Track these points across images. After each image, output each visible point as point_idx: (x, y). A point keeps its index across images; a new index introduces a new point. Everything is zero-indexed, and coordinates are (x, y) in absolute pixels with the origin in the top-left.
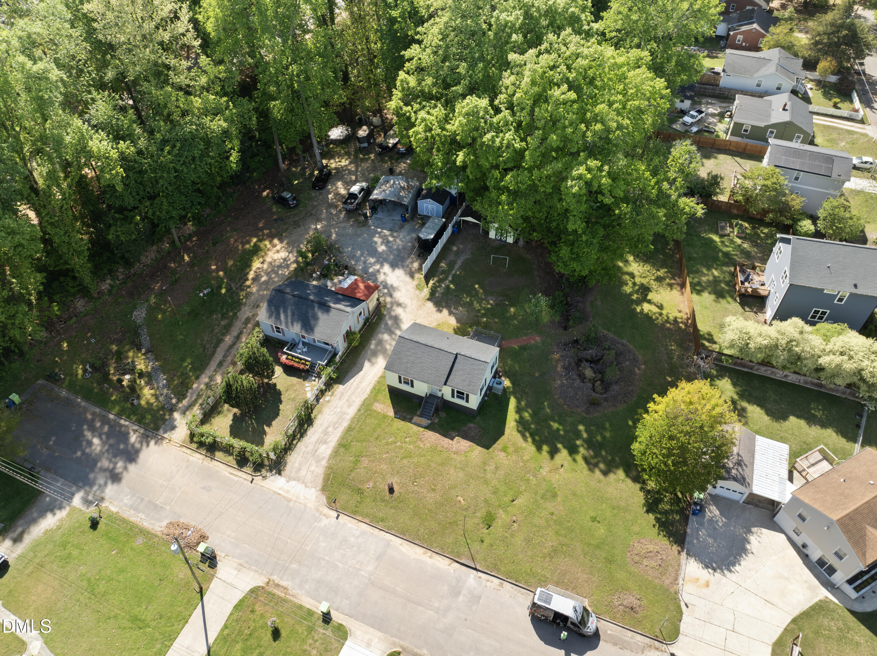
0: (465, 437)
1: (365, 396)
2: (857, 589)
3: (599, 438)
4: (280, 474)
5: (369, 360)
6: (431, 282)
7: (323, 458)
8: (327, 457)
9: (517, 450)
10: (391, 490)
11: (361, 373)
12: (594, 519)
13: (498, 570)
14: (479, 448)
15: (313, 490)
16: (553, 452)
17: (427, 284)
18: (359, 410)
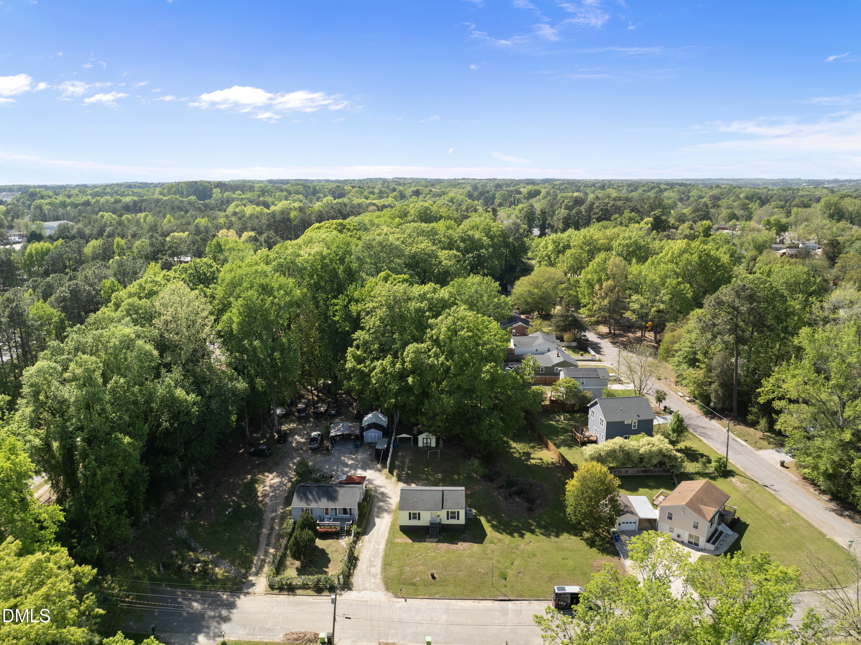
0: (464, 541)
1: (386, 537)
2: (713, 543)
3: (543, 523)
4: (350, 589)
5: (378, 517)
6: (395, 474)
7: (377, 574)
8: (380, 573)
9: (500, 541)
10: (433, 577)
11: (376, 527)
12: (564, 559)
13: (524, 596)
14: (476, 545)
15: (380, 592)
16: (522, 536)
17: (393, 475)
18: (387, 545)
